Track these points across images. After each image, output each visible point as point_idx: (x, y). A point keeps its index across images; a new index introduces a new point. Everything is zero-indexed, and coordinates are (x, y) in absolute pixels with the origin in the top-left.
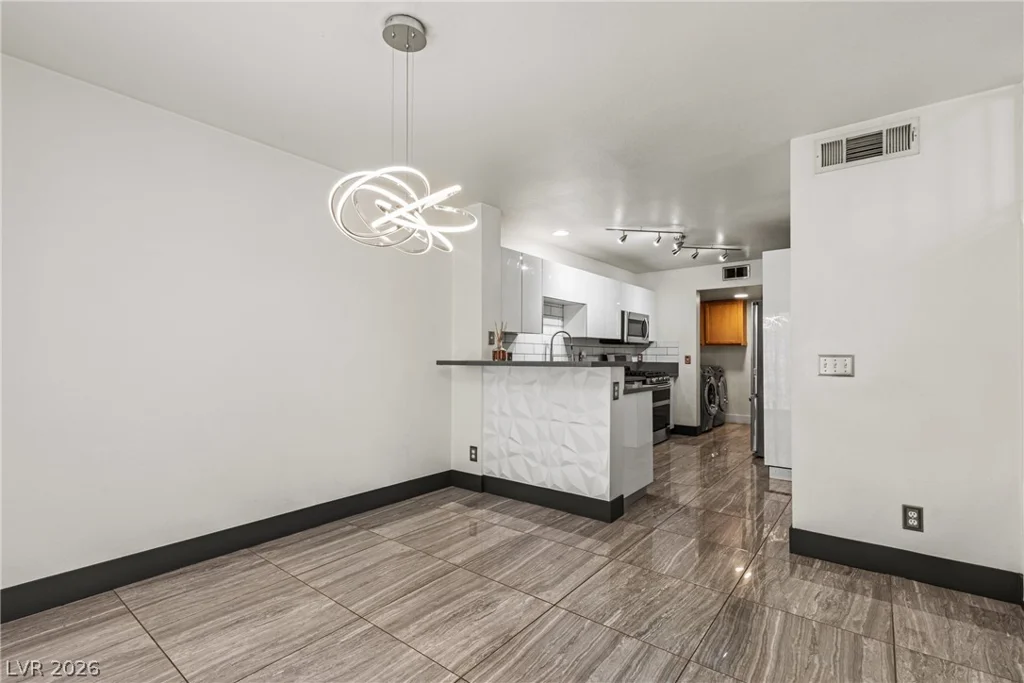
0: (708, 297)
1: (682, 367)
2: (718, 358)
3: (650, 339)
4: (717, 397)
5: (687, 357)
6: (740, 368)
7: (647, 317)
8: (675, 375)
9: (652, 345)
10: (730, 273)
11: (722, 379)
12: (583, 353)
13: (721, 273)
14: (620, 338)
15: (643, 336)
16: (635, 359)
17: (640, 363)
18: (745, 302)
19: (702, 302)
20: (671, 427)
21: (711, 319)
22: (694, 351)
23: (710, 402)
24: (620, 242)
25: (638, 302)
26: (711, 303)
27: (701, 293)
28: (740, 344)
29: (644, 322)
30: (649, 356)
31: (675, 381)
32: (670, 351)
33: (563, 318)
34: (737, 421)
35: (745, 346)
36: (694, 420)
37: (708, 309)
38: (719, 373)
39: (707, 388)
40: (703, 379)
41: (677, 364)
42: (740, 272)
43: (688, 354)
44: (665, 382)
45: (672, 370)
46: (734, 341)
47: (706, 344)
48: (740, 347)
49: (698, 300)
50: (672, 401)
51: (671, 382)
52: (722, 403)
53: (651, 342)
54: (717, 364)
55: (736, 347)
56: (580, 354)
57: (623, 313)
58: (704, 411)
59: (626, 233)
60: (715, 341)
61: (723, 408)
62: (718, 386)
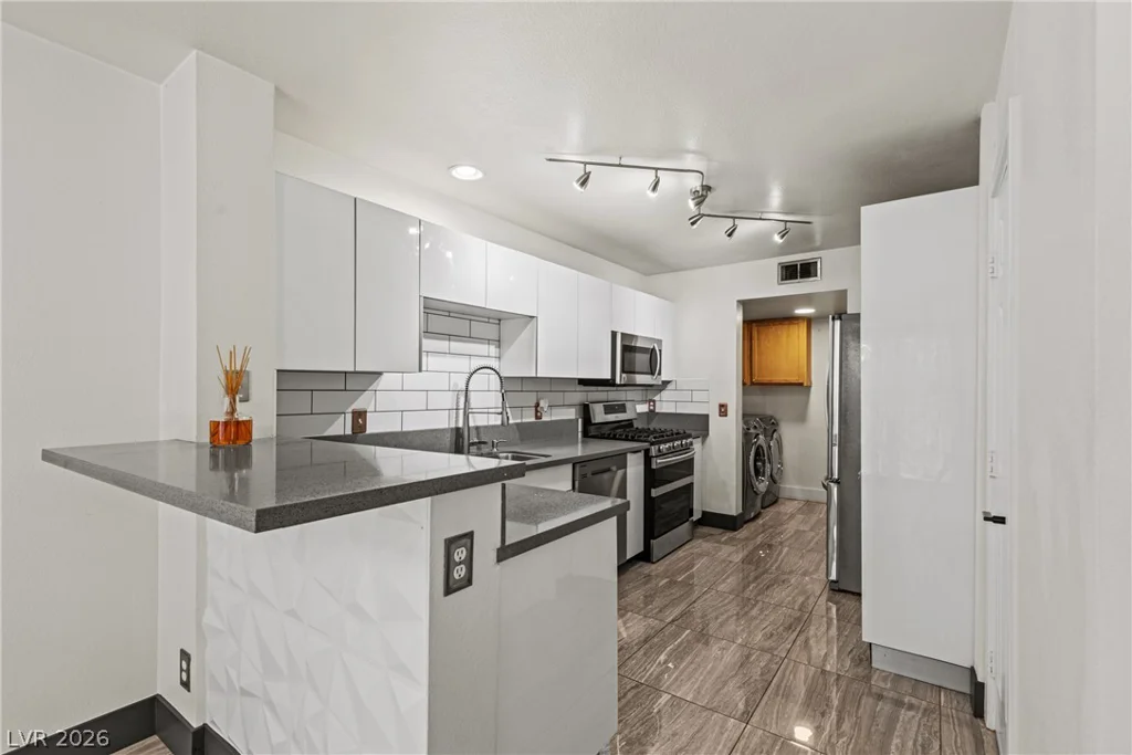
0: (755, 314)
1: (715, 422)
2: (770, 404)
3: (664, 377)
4: (768, 465)
5: (721, 406)
6: (801, 417)
7: (659, 342)
8: (704, 432)
9: (670, 387)
10: (790, 272)
11: (775, 435)
12: (541, 405)
13: (775, 272)
14: (609, 377)
15: (652, 373)
16: (642, 408)
17: (652, 414)
18: (809, 320)
19: (744, 322)
20: (697, 516)
21: (759, 346)
22: (732, 395)
23: (757, 472)
24: (577, 186)
25: (643, 318)
26: (760, 321)
27: (744, 304)
28: (801, 384)
29: (653, 349)
30: (666, 404)
31: (703, 442)
32: (697, 396)
33: (499, 343)
34: (799, 496)
35: (809, 387)
36: (731, 505)
37: (755, 334)
38: (770, 425)
39: (752, 453)
40: (747, 438)
41: (706, 417)
42: (806, 270)
43: (723, 402)
44: (688, 448)
45: (700, 424)
46: (793, 379)
47: (753, 383)
48: (801, 387)
49: (740, 318)
50: (696, 478)
51: (697, 445)
52: (775, 471)
53: (666, 383)
54: (769, 412)
55: (796, 388)
56: (537, 405)
57: (614, 334)
58: (747, 488)
59: (589, 168)
60: (766, 379)
61: (776, 477)
62: (770, 447)
